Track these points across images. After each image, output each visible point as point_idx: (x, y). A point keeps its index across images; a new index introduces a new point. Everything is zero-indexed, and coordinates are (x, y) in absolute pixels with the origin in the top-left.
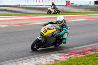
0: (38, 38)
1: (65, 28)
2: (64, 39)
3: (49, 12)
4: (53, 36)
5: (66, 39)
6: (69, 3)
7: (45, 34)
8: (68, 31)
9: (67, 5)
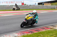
0: (24, 21)
1: (37, 16)
2: (36, 21)
3: (14, 9)
4: (31, 20)
5: (37, 21)
6: (23, 4)
7: (28, 19)
8: (38, 17)
9: (22, 5)
